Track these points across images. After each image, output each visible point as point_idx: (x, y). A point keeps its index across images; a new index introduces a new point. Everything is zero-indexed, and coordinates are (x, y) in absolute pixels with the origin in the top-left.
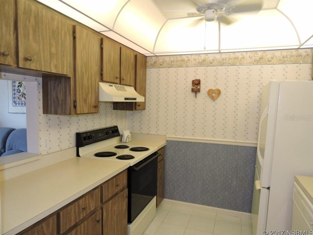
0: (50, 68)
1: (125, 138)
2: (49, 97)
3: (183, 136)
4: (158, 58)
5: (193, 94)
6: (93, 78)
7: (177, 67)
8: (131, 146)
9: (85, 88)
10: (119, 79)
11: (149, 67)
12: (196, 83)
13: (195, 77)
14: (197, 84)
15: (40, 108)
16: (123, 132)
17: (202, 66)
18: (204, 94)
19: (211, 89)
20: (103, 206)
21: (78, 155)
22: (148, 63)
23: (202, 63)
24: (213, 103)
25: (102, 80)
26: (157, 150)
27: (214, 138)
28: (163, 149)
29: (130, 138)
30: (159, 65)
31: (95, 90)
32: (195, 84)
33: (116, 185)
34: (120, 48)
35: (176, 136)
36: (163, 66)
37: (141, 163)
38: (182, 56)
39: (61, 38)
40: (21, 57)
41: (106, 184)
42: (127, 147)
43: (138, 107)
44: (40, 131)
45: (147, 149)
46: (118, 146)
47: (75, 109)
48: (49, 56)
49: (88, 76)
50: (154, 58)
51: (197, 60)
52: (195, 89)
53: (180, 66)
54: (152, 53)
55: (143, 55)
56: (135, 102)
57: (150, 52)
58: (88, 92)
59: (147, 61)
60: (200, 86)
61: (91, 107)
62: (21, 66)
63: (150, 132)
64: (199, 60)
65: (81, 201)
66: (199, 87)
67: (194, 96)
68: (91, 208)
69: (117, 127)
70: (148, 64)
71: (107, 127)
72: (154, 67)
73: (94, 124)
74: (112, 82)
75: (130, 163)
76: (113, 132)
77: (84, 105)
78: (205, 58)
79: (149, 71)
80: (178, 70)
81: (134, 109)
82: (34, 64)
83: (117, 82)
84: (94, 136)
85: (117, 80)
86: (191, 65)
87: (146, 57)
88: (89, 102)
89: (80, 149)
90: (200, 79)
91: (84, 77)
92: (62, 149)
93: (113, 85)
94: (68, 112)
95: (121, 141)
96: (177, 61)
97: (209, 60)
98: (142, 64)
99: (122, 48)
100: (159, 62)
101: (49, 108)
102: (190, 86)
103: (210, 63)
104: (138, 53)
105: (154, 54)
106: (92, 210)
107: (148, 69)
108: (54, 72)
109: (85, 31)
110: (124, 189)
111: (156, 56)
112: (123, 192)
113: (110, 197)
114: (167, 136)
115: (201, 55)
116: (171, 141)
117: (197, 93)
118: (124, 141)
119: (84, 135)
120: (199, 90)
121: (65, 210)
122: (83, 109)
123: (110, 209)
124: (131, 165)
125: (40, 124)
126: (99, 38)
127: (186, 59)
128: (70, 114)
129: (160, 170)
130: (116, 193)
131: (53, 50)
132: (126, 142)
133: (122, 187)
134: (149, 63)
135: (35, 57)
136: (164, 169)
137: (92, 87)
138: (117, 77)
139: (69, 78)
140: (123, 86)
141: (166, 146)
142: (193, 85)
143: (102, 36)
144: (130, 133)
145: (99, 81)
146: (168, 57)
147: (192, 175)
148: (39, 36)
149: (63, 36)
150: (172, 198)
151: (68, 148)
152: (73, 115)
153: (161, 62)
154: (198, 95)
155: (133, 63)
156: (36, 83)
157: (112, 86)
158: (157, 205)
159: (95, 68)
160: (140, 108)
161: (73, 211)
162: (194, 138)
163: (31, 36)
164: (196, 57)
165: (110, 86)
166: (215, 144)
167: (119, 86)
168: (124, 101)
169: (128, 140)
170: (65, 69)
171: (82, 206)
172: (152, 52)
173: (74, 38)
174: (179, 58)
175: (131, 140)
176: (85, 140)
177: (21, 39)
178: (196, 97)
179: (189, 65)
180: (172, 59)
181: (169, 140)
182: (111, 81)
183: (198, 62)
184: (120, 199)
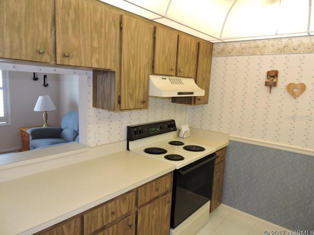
0: (91, 63)
1: (183, 133)
2: (98, 91)
3: (250, 138)
4: (227, 45)
5: (267, 88)
6: (142, 71)
7: (249, 54)
8: (187, 144)
9: (131, 82)
10: (174, 72)
11: (216, 55)
12: (273, 75)
13: (271, 67)
14: (273, 77)
15: (89, 101)
16: (181, 127)
17: (282, 53)
18: (282, 89)
19: (293, 83)
20: (138, 210)
21: (128, 149)
22: (214, 50)
23: (283, 50)
24: (293, 101)
25: (153, 73)
26: (215, 151)
27: (291, 144)
28: (224, 150)
29: (189, 133)
30: (228, 53)
31: (144, 83)
32: (271, 76)
33: (156, 188)
34: (178, 36)
35: (241, 136)
36: (231, 54)
37: (190, 165)
38: (257, 41)
39: (105, 30)
40: (58, 53)
41: (143, 188)
42: (181, 144)
43: (198, 101)
44: (89, 124)
45: (202, 149)
46: (172, 142)
47: (120, 105)
48: (90, 51)
49: (136, 68)
50: (222, 45)
51: (276, 46)
52: (269, 82)
53: (253, 54)
54: (219, 40)
55: (208, 41)
56: (195, 97)
57: (216, 38)
58: (135, 86)
59: (214, 49)
60: (277, 79)
61: (138, 102)
62: (58, 62)
63: (211, 128)
64: (279, 46)
65: (110, 205)
66: (275, 80)
67: (268, 91)
68: (123, 211)
69: (174, 121)
70: (214, 52)
71: (163, 121)
72: (221, 55)
73: (148, 117)
74: (166, 74)
75: (175, 166)
76: (169, 126)
77: (130, 100)
78: (288, 43)
79: (215, 59)
80: (250, 59)
81: (192, 104)
82: (73, 60)
83: (172, 75)
84: (146, 130)
85: (172, 72)
86: (267, 53)
87: (213, 44)
88: (135, 97)
89: (130, 142)
90: (278, 71)
91: (130, 70)
92: (112, 142)
93: (167, 78)
94: (112, 108)
95: (178, 135)
96: (250, 48)
97: (293, 45)
98: (206, 52)
99: (180, 36)
100: (228, 49)
101: (98, 102)
102: (264, 78)
103: (294, 49)
104: (200, 40)
105: (221, 40)
106: (124, 213)
107: (215, 58)
108: (96, 67)
109: (134, 21)
110: (167, 193)
111: (224, 42)
112: (164, 197)
113: (147, 201)
114: (230, 135)
115: (282, 40)
116: (235, 141)
117: (272, 87)
118: (181, 136)
119: (135, 129)
120: (275, 84)
121: (89, 213)
122: (129, 105)
123: (147, 213)
124: (178, 168)
125: (89, 117)
126: (152, 26)
127: (262, 45)
128: (114, 110)
129: (218, 173)
130: (157, 197)
131: (95, 44)
132: (183, 138)
133: (163, 191)
134: (216, 50)
135: (75, 53)
136: (223, 171)
137: (140, 81)
138: (172, 69)
139: (114, 72)
140: (179, 78)
141: (228, 146)
142: (268, 78)
143: (156, 24)
144: (189, 127)
145: (150, 73)
146: (239, 43)
147: (257, 184)
148: (79, 30)
149: (107, 28)
150: (231, 205)
151: (118, 141)
152: (117, 110)
153: (229, 50)
154: (274, 89)
155: (195, 52)
156: (86, 77)
157: (165, 79)
158: (211, 211)
159: (145, 60)
160: (200, 102)
161: (100, 214)
162: (263, 141)
163: (70, 31)
164: (275, 42)
165: (162, 78)
166: (291, 152)
167: (175, 78)
168: (176, 95)
169: (186, 135)
170: (109, 63)
171: (112, 210)
172: (218, 38)
173: (121, 29)
174: (252, 44)
175: (189, 135)
176: (135, 134)
177: (59, 35)
178: (270, 92)
179: (265, 53)
180: (243, 45)
181: (233, 141)
182: (164, 74)
183: (277, 49)
184: (161, 203)
